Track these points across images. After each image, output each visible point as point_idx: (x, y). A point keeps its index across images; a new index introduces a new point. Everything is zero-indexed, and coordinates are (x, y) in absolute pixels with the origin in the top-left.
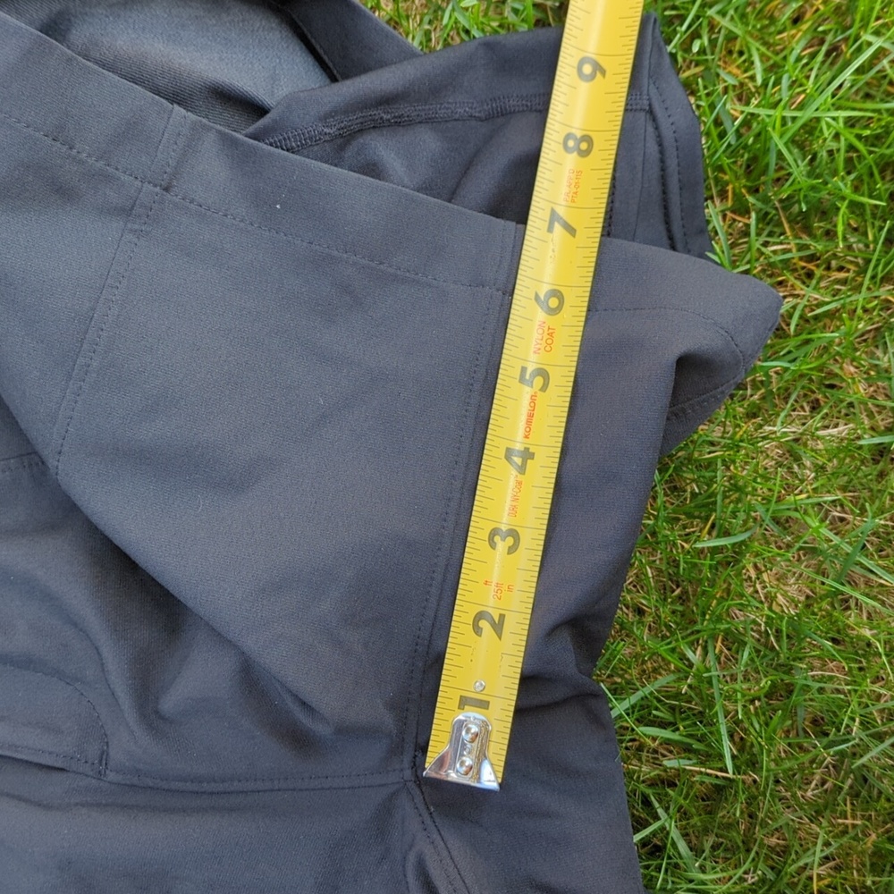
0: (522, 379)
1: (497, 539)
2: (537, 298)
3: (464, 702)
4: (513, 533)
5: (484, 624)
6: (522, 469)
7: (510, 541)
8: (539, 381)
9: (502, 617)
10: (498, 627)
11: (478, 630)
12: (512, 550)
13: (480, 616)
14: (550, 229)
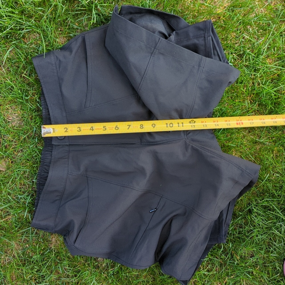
0: (104, 127)
1: (79, 128)
2: (117, 126)
3: (54, 129)
4: (80, 131)
5: (66, 129)
6: (90, 130)
7: (79, 130)
8: (104, 129)
9: (67, 132)
10: (66, 131)
11: (65, 128)
12: (78, 131)
13: (67, 128)
14: (128, 125)
